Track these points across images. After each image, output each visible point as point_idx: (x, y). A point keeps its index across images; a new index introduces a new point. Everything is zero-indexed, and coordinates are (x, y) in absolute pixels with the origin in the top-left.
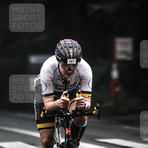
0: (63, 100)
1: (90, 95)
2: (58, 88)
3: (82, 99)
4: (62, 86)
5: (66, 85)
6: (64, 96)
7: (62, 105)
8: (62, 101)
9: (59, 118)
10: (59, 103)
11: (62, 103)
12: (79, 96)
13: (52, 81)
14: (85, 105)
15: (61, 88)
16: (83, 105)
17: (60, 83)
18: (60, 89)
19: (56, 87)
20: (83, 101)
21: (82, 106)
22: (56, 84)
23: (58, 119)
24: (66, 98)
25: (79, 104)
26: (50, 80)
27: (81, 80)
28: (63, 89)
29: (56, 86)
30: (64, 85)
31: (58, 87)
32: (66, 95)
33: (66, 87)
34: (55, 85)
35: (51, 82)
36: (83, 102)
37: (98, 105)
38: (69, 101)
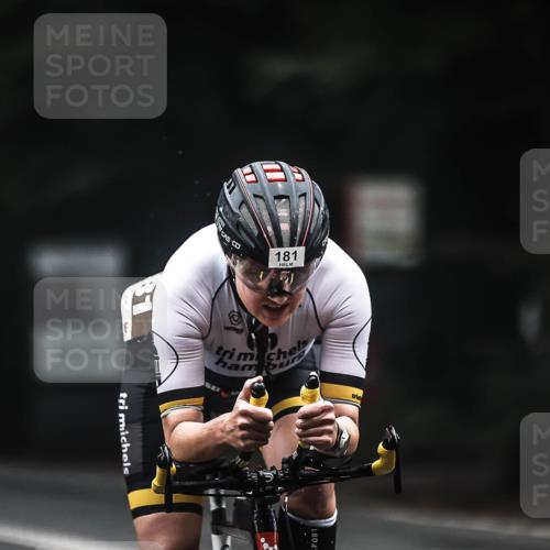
0: (244, 414)
1: (360, 392)
2: (229, 362)
3: (327, 410)
4: (246, 355)
5: (262, 350)
7: (243, 438)
8: (242, 421)
9: (222, 492)
10: (230, 427)
11: (242, 427)
12: (313, 399)
13: (203, 338)
14: (340, 433)
15: (242, 363)
16: (330, 432)
17: (238, 343)
18: (237, 367)
19: (218, 357)
20: (331, 416)
21: (325, 438)
22: (220, 348)
23: (218, 499)
24: (258, 404)
25: (313, 430)
27: (323, 330)
28: (250, 367)
30: (255, 352)
31: (230, 357)
32: (256, 392)
33: (260, 358)
34: (218, 353)
35: (198, 342)
36: (331, 422)
37: (394, 432)
38: (269, 420)
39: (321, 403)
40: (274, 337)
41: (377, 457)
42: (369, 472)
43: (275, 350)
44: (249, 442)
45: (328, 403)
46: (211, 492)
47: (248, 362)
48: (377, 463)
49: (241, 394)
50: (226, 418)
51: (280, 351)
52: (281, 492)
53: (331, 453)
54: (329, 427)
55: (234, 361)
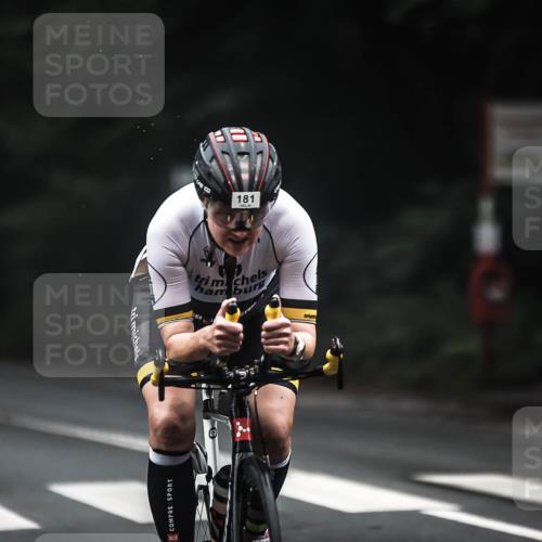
0: (220, 328)
1: (314, 312)
2: (206, 288)
4: (218, 281)
5: (230, 278)
6: (224, 316)
7: (219, 346)
8: (218, 332)
9: (212, 386)
10: (210, 336)
11: (218, 337)
12: (275, 316)
13: (185, 266)
14: (296, 343)
15: (215, 288)
16: (286, 343)
17: (211, 272)
18: (211, 292)
19: (197, 284)
20: (287, 330)
21: (282, 347)
22: (198, 277)
23: (209, 392)
24: (232, 320)
26: (177, 260)
27: (280, 264)
28: (222, 291)
29: (197, 282)
30: (225, 279)
31: (206, 283)
32: (231, 310)
33: (229, 284)
34: (196, 280)
35: (181, 269)
36: (287, 335)
37: (338, 342)
38: (239, 333)
39: (282, 319)
40: (240, 267)
41: (326, 361)
42: (320, 372)
43: (240, 277)
44: (223, 349)
45: (287, 321)
46: (204, 385)
47: (220, 288)
48: (326, 366)
49: (220, 312)
50: (207, 329)
51: (243, 277)
52: (253, 387)
53: (289, 358)
54: (286, 339)
55: (208, 287)
